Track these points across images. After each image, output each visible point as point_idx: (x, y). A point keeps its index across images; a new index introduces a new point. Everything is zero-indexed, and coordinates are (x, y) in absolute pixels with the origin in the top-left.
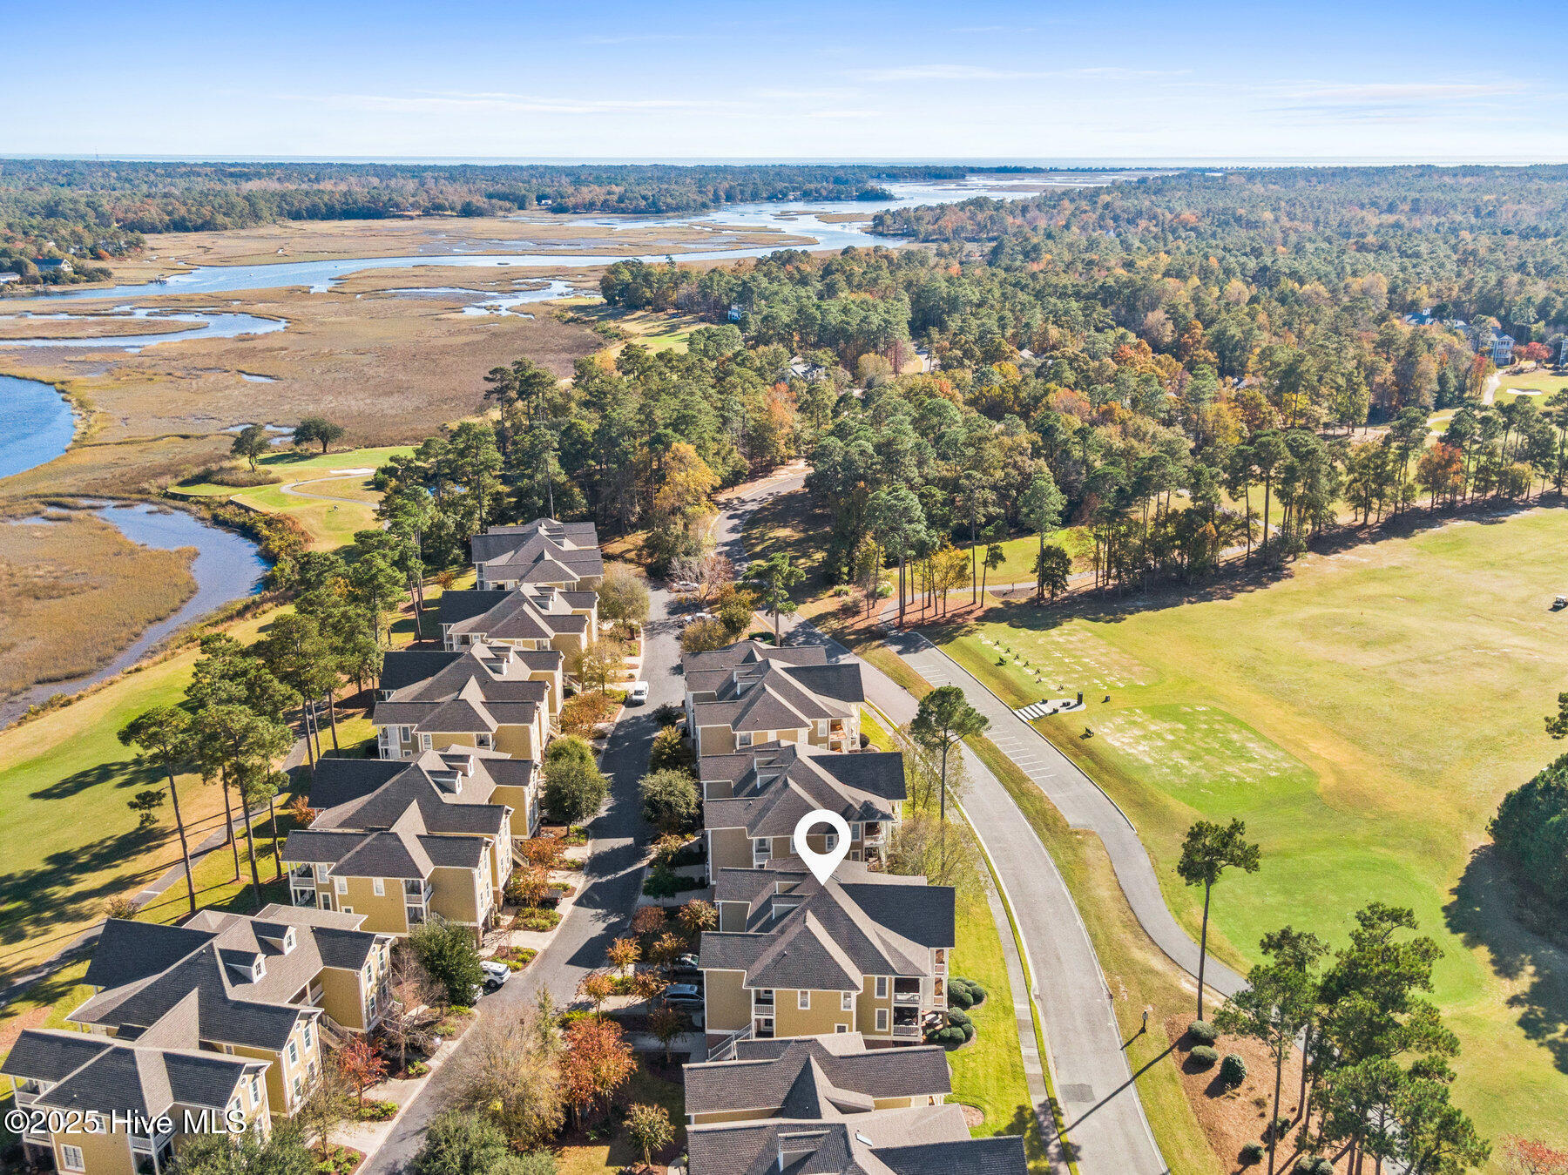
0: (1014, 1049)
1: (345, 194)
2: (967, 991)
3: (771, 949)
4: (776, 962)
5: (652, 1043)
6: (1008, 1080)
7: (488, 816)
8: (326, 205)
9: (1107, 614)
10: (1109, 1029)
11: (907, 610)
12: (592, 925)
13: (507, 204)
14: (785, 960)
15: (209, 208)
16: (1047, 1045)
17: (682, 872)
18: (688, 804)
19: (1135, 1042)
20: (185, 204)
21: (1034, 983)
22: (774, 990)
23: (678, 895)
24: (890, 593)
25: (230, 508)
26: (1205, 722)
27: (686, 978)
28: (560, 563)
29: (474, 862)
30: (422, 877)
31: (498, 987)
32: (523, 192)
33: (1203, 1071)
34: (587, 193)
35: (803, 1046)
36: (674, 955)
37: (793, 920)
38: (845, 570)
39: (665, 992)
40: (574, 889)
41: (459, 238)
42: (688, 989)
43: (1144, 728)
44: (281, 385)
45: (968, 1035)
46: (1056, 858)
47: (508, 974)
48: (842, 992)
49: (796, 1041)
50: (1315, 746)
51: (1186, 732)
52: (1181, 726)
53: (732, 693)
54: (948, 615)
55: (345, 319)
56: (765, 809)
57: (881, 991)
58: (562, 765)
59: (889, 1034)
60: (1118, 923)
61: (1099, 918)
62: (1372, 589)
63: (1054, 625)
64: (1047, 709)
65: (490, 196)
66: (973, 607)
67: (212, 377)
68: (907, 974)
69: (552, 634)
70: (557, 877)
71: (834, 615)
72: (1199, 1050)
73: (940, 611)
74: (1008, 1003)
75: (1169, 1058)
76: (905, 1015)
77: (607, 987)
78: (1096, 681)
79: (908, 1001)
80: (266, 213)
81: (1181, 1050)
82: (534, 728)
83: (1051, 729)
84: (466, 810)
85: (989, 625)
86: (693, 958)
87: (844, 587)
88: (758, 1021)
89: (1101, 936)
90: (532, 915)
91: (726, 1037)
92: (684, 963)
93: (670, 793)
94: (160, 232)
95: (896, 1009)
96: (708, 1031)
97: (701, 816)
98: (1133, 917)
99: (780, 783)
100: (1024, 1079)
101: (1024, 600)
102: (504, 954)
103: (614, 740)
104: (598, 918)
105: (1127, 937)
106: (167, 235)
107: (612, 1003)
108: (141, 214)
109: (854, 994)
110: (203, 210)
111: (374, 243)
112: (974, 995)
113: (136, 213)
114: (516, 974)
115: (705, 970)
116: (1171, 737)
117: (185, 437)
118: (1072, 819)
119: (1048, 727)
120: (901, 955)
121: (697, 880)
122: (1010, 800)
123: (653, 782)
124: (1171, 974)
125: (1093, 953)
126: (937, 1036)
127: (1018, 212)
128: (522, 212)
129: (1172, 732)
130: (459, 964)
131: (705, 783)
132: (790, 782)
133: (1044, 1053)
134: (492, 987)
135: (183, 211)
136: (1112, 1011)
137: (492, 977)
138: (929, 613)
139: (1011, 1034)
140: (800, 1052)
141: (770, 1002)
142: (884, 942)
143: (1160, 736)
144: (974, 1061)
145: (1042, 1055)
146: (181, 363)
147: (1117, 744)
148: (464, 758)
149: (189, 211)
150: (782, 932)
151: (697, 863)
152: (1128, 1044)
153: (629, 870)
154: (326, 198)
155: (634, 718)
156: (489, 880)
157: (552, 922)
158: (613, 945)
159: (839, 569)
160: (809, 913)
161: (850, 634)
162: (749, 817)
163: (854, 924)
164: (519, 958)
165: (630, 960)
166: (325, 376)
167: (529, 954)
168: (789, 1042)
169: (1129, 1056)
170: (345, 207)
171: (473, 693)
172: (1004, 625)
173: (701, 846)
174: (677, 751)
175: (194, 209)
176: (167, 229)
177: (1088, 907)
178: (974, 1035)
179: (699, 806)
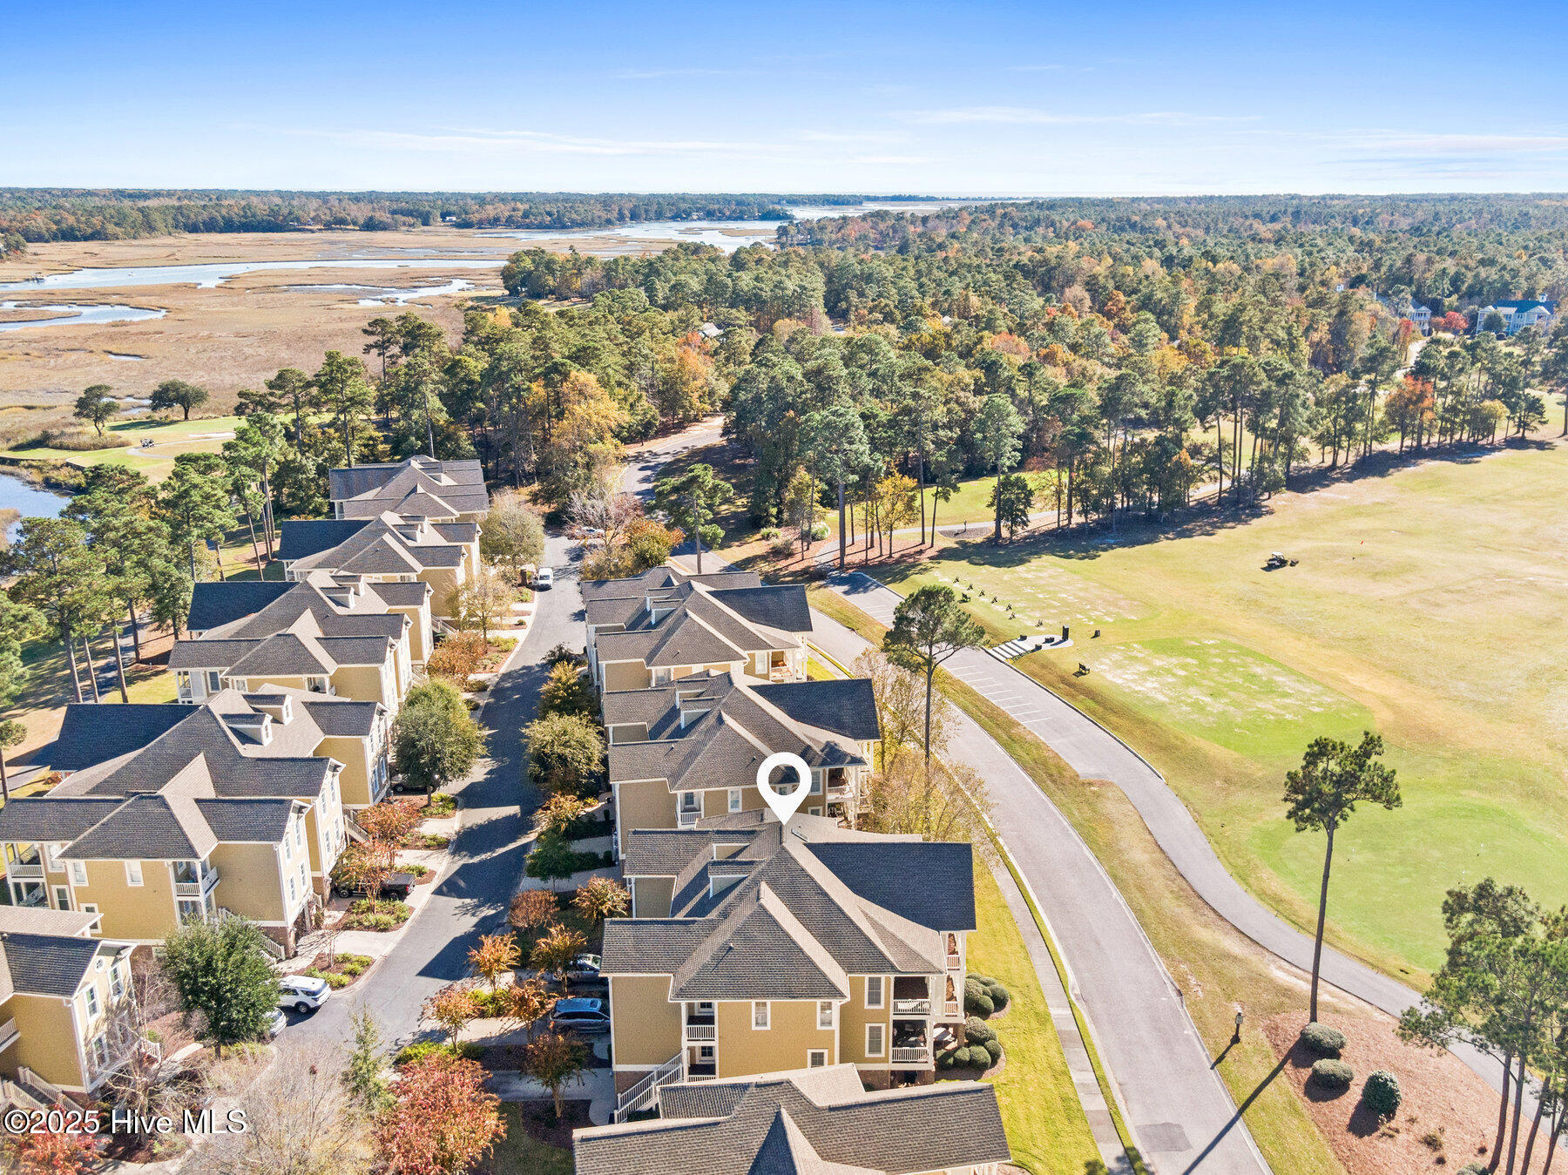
0: (1060, 1074)
1: (244, 208)
2: (984, 993)
3: (709, 940)
4: (718, 960)
5: (533, 1087)
6: (1061, 1123)
7: (306, 774)
8: (223, 218)
9: (1077, 551)
10: (1187, 1040)
11: (848, 551)
12: (458, 919)
13: (411, 220)
14: (730, 956)
15: (100, 218)
16: (1105, 1065)
17: (579, 847)
18: (589, 759)
19: (1228, 1057)
20: (74, 214)
21: (1071, 979)
22: (715, 1002)
23: (575, 876)
24: (826, 535)
25: (65, 471)
26: (1217, 656)
27: (586, 989)
28: (435, 497)
29: (277, 833)
30: (196, 856)
31: (311, 1012)
32: (428, 208)
33: (1336, 1097)
34: (490, 211)
35: (769, 1092)
36: (567, 958)
37: (741, 897)
38: (774, 511)
39: (555, 1010)
40: (433, 873)
41: (361, 247)
42: (586, 1004)
43: (1147, 663)
44: (149, 362)
45: (995, 1057)
46: (1070, 815)
47: (327, 992)
48: (819, 1002)
49: (758, 1086)
50: (1356, 679)
51: (1199, 666)
52: (1190, 660)
53: (645, 623)
54: (896, 556)
55: (231, 309)
56: (692, 755)
57: (874, 999)
58: (418, 711)
59: (885, 1060)
60: (1167, 894)
61: (1141, 889)
62: (1362, 523)
63: (1022, 562)
64: (1028, 645)
65: (394, 212)
66: (922, 547)
67: (74, 356)
68: (911, 970)
69: (420, 568)
70: (407, 858)
71: (763, 558)
72: (1324, 1065)
73: (886, 552)
74: (1041, 1008)
75: (1282, 1078)
76: (907, 1032)
77: (467, 1007)
78: (1079, 616)
79: (914, 1011)
80: (160, 225)
81: (1296, 1065)
82: (386, 670)
83: (1035, 668)
84: (274, 766)
85: (945, 563)
86: (595, 960)
87: (773, 530)
88: (692, 1049)
89: (1149, 912)
90: (370, 909)
91: (644, 1074)
92: (583, 967)
93: (566, 744)
94: (47, 241)
95: (897, 1024)
96: (617, 1068)
97: (606, 776)
98: (1184, 885)
99: (711, 720)
100: (1084, 1119)
101: (979, 540)
102: (324, 965)
103: (498, 692)
104: (465, 910)
105: (1185, 913)
106: (54, 244)
107: (476, 1031)
108: (26, 223)
109: (837, 1004)
110: (94, 220)
111: (271, 250)
112: (994, 998)
113: (21, 222)
114: (338, 993)
115: (610, 976)
116: (1182, 673)
117: (29, 408)
118: (1082, 767)
119: (1032, 665)
120: (902, 944)
121: (601, 856)
122: (999, 748)
123: (541, 732)
124: (1254, 958)
125: (1142, 935)
126: (951, 1061)
127: (919, 223)
128: (426, 228)
129: (1184, 667)
130: (237, 981)
131: (610, 726)
132: (726, 717)
133: (1104, 1079)
134: (299, 1013)
135: (71, 220)
136: (1185, 1013)
137: (302, 998)
138: (873, 553)
139: (1053, 1051)
140: (765, 1103)
141: (709, 1020)
142: (874, 924)
143: (1169, 672)
144: (1008, 1095)
145: (1101, 1081)
146: (41, 345)
147: (1120, 681)
148: (277, 699)
149: (78, 221)
150: (725, 915)
151: (601, 834)
152: (1220, 1059)
153: (512, 846)
154: (224, 212)
155: (524, 668)
156: (306, 860)
157: (398, 918)
158: (479, 945)
159: (766, 510)
160: (764, 886)
161: (784, 576)
162: (673, 765)
163: (831, 900)
164: (346, 969)
165: (503, 967)
166: (201, 355)
167: (362, 963)
168: (745, 1087)
169: (1226, 1078)
170: (243, 220)
171: (306, 628)
172: (964, 563)
173: (607, 813)
174: (574, 694)
175: (83, 219)
176: (55, 237)
177: (1122, 874)
178: (1003, 1056)
179: (604, 761)
